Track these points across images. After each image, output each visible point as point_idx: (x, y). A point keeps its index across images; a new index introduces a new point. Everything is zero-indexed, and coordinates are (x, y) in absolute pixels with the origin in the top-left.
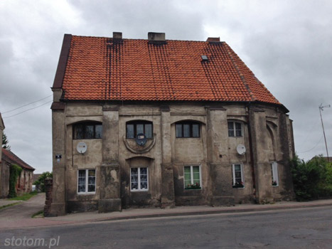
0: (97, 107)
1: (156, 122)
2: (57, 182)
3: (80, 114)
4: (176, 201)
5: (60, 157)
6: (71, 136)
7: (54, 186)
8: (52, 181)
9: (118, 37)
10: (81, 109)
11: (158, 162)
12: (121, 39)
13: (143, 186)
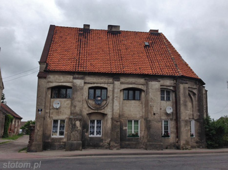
0: (69, 76)
1: (110, 88)
2: (38, 128)
3: (57, 81)
4: (121, 145)
5: (41, 110)
6: (50, 96)
7: (36, 131)
8: (34, 127)
9: (87, 27)
10: (58, 78)
11: (109, 116)
12: (89, 29)
13: (98, 133)
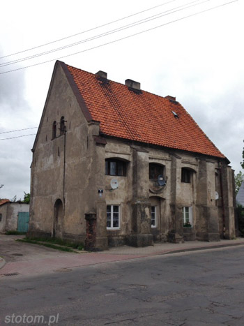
0: (126, 146)
1: (168, 166)
2: (100, 217)
3: (113, 151)
5: (102, 192)
7: (98, 221)
8: (96, 215)
9: (103, 76)
10: (114, 147)
11: (168, 202)
12: (106, 79)
